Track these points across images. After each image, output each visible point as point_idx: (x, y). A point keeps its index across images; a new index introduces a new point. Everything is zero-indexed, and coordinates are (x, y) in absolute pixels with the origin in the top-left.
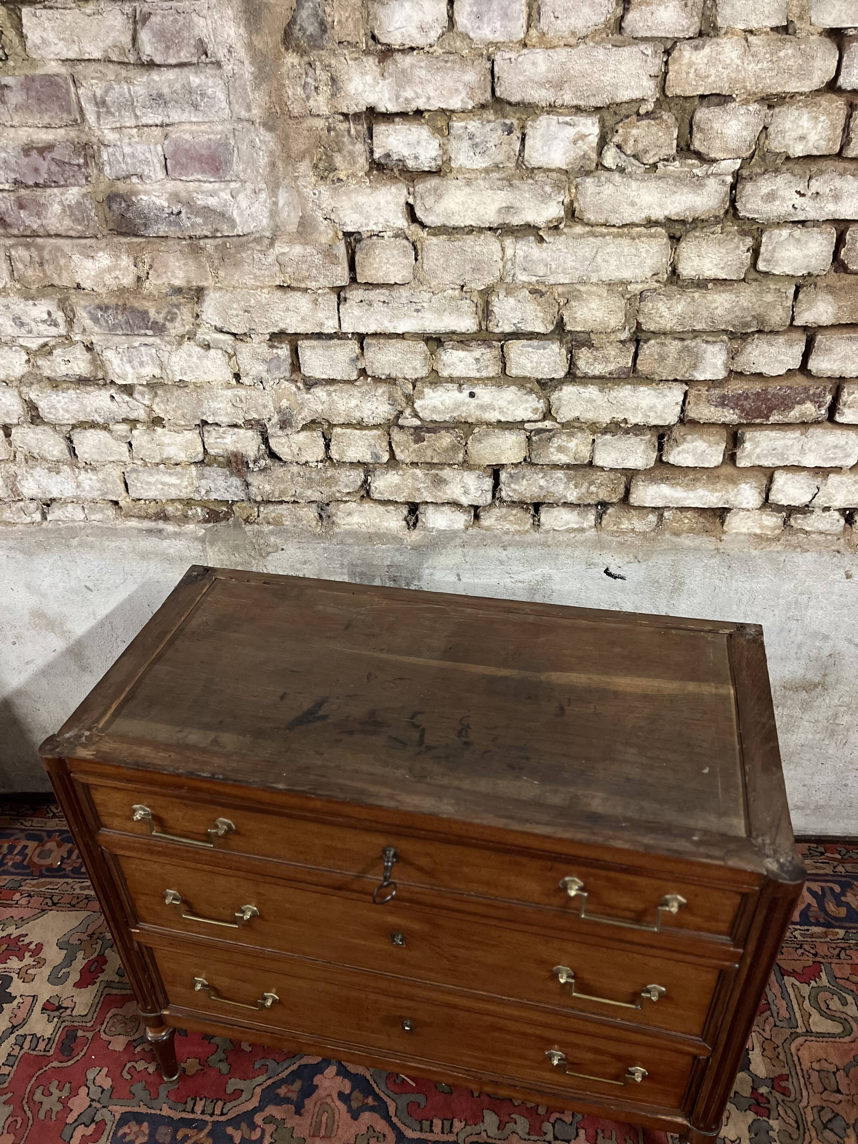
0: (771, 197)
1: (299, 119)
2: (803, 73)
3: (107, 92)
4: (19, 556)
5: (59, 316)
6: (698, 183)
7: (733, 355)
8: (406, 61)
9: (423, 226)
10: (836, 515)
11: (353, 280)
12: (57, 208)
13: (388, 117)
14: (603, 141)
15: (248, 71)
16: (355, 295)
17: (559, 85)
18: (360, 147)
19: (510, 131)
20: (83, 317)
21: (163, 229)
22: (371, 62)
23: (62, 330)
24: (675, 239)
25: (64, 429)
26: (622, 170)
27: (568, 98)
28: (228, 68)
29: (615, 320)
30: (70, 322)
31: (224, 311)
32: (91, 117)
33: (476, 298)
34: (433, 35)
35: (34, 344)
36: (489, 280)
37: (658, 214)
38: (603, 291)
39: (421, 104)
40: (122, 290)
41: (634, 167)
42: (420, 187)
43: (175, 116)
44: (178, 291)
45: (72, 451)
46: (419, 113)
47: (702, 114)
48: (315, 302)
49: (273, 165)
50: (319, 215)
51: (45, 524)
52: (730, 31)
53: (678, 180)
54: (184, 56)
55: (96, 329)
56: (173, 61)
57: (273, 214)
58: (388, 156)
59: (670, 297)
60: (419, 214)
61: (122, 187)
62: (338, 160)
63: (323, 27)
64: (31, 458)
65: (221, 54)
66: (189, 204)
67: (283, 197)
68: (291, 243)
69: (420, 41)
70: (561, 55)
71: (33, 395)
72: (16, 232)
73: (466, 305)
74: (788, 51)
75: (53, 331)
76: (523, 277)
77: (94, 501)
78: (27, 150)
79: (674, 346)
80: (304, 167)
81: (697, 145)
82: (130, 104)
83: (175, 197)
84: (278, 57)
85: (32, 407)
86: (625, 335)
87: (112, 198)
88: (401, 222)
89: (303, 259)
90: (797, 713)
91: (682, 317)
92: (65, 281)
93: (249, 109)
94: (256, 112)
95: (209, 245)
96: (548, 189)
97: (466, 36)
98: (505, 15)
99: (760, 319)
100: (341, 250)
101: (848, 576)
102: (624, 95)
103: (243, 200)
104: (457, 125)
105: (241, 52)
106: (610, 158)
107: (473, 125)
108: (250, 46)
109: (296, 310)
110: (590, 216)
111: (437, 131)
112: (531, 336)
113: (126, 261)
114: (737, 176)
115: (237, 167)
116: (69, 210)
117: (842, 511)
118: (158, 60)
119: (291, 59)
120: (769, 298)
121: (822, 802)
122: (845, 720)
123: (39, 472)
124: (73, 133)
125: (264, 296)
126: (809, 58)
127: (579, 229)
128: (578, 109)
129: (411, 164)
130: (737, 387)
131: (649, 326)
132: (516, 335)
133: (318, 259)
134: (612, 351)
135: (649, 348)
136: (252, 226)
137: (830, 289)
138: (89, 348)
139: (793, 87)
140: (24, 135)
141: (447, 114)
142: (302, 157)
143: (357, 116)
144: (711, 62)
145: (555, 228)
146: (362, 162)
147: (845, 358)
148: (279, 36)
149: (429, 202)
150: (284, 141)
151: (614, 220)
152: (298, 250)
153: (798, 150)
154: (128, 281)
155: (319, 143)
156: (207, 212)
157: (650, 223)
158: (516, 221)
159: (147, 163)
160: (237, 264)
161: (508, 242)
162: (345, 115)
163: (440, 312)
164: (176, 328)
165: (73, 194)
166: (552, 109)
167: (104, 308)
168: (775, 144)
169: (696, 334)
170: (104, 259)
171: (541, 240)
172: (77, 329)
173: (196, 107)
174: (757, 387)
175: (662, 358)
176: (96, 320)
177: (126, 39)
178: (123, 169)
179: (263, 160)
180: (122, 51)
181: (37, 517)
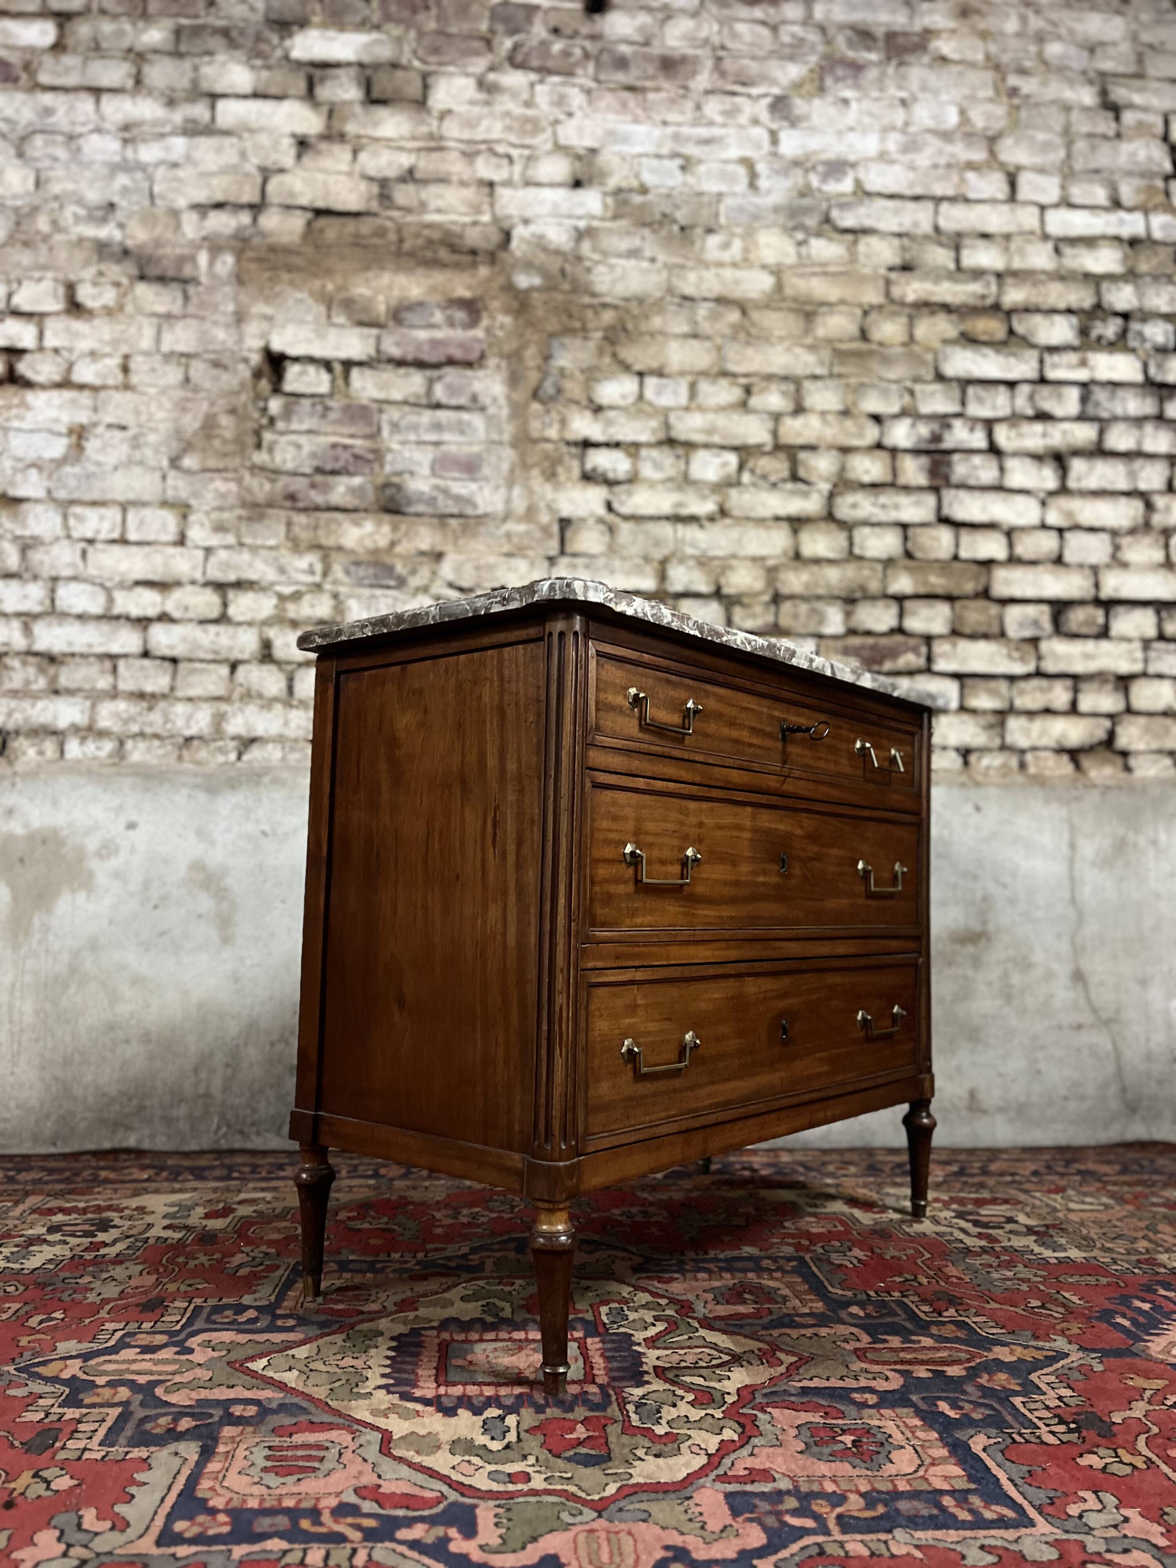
0: (854, 506)
1: (535, 441)
2: (861, 436)
3: (402, 417)
4: (202, 797)
5: (319, 568)
6: (806, 495)
7: (848, 615)
8: (611, 414)
9: (618, 514)
10: (953, 755)
11: (562, 552)
12: (341, 489)
13: (596, 445)
14: (741, 467)
15: (505, 412)
16: (564, 561)
17: (710, 432)
18: (575, 464)
19: (678, 457)
20: (338, 571)
21: (421, 508)
22: (588, 414)
23: (317, 578)
24: (795, 532)
25: (289, 668)
26: (754, 485)
27: (716, 439)
28: (492, 410)
29: (759, 585)
30: (325, 574)
31: (458, 569)
32: (385, 433)
33: (656, 565)
34: (631, 399)
35: (287, 590)
36: (665, 551)
37: (782, 512)
38: (749, 564)
39: (620, 437)
40: (376, 551)
41: (761, 483)
42: (617, 489)
43: (447, 437)
44: (422, 553)
45: (290, 689)
46: (617, 445)
47: (802, 455)
48: (532, 564)
49: (512, 471)
50: (542, 504)
51: (239, 765)
52: (812, 411)
53: (793, 493)
54: (463, 401)
55: (346, 580)
56: (454, 402)
57: (508, 501)
58: (594, 470)
59: (796, 569)
60: (616, 506)
61: (395, 480)
62: (560, 470)
63: (559, 391)
64: (248, 696)
65: (487, 401)
66: (445, 492)
67: (517, 491)
68: (520, 520)
69: (621, 403)
70: (710, 416)
71: (272, 633)
72: (301, 505)
73: (649, 570)
74: (849, 424)
75: (309, 579)
76: (690, 551)
77: (296, 740)
78: (334, 446)
79: (803, 608)
80: (535, 472)
81: (802, 473)
82: (415, 428)
83: (437, 487)
84: (526, 405)
85: (267, 645)
86: (766, 598)
87: (387, 485)
88: (601, 511)
89: (527, 533)
90: (970, 972)
91: (807, 586)
92: (330, 542)
93: (500, 433)
94: (506, 437)
95: (453, 522)
96: (706, 492)
97: (650, 404)
98: (675, 393)
99: (863, 588)
100: (555, 528)
101: (978, 809)
102: (753, 440)
103: (487, 491)
104: (644, 452)
105: (502, 401)
106: (746, 478)
107: (655, 453)
108: (509, 398)
109: (516, 570)
110: (736, 512)
111: (630, 455)
112: (697, 596)
113: (386, 529)
114: (831, 496)
115: (486, 471)
116: (352, 491)
117: (957, 750)
118: (444, 400)
119: (536, 406)
120: (866, 572)
121: (1022, 1099)
122: (1016, 979)
123: (251, 710)
124: (367, 443)
125: (492, 559)
126: (862, 428)
127: (728, 521)
128: (723, 448)
129: (611, 475)
130: (855, 641)
131: (785, 590)
132: (686, 595)
133: (538, 534)
134: (758, 609)
135: (787, 607)
136: (489, 509)
137: (907, 568)
138: (335, 596)
139: (856, 442)
140: (333, 439)
141: (637, 445)
142: (534, 466)
143: (576, 444)
144: (806, 425)
145: (711, 519)
146: (576, 472)
147: (929, 620)
148: (529, 393)
149: (623, 497)
150: (523, 457)
151: (753, 514)
152: (522, 528)
153: (866, 479)
154: (383, 542)
155: (546, 456)
156: (458, 499)
157: (777, 519)
158: (685, 512)
159: (419, 464)
160: (475, 535)
161: (680, 527)
162: (568, 443)
163: (628, 573)
164: (415, 581)
165: (357, 481)
166: (707, 446)
167: (358, 564)
168: (852, 475)
169: (819, 598)
170: (369, 526)
171: (701, 526)
172: (330, 579)
173: (462, 432)
174: (870, 641)
175: (796, 616)
176: (347, 572)
177: (422, 391)
178: (399, 467)
179: (505, 466)
180: (417, 396)
181: (233, 756)
